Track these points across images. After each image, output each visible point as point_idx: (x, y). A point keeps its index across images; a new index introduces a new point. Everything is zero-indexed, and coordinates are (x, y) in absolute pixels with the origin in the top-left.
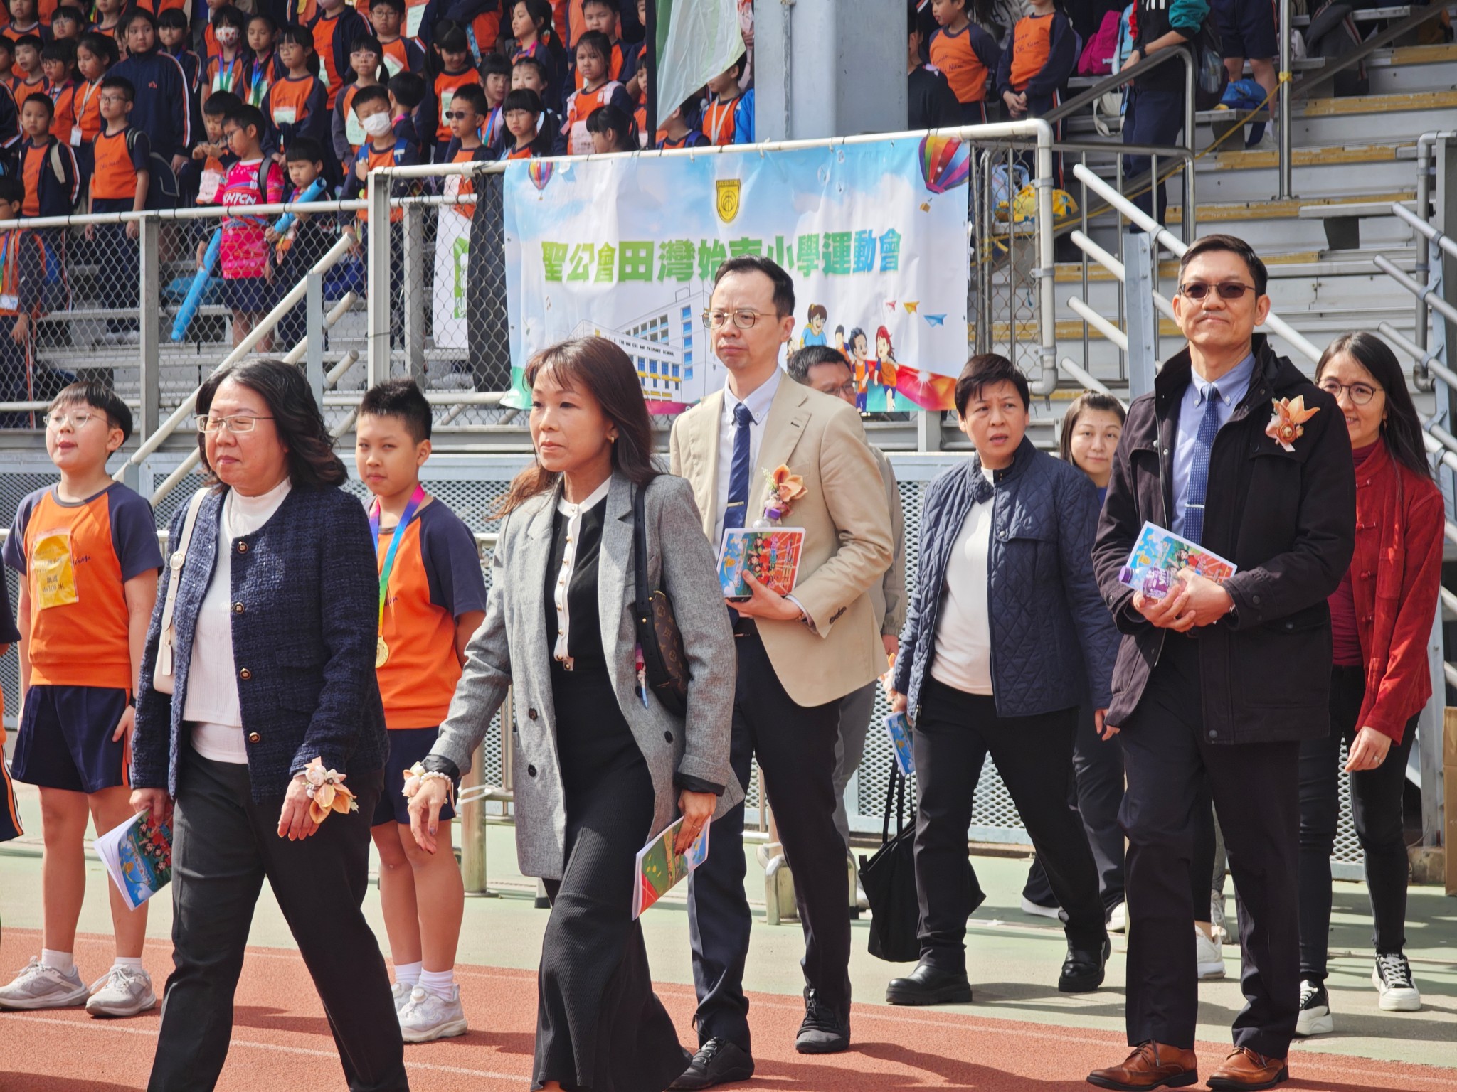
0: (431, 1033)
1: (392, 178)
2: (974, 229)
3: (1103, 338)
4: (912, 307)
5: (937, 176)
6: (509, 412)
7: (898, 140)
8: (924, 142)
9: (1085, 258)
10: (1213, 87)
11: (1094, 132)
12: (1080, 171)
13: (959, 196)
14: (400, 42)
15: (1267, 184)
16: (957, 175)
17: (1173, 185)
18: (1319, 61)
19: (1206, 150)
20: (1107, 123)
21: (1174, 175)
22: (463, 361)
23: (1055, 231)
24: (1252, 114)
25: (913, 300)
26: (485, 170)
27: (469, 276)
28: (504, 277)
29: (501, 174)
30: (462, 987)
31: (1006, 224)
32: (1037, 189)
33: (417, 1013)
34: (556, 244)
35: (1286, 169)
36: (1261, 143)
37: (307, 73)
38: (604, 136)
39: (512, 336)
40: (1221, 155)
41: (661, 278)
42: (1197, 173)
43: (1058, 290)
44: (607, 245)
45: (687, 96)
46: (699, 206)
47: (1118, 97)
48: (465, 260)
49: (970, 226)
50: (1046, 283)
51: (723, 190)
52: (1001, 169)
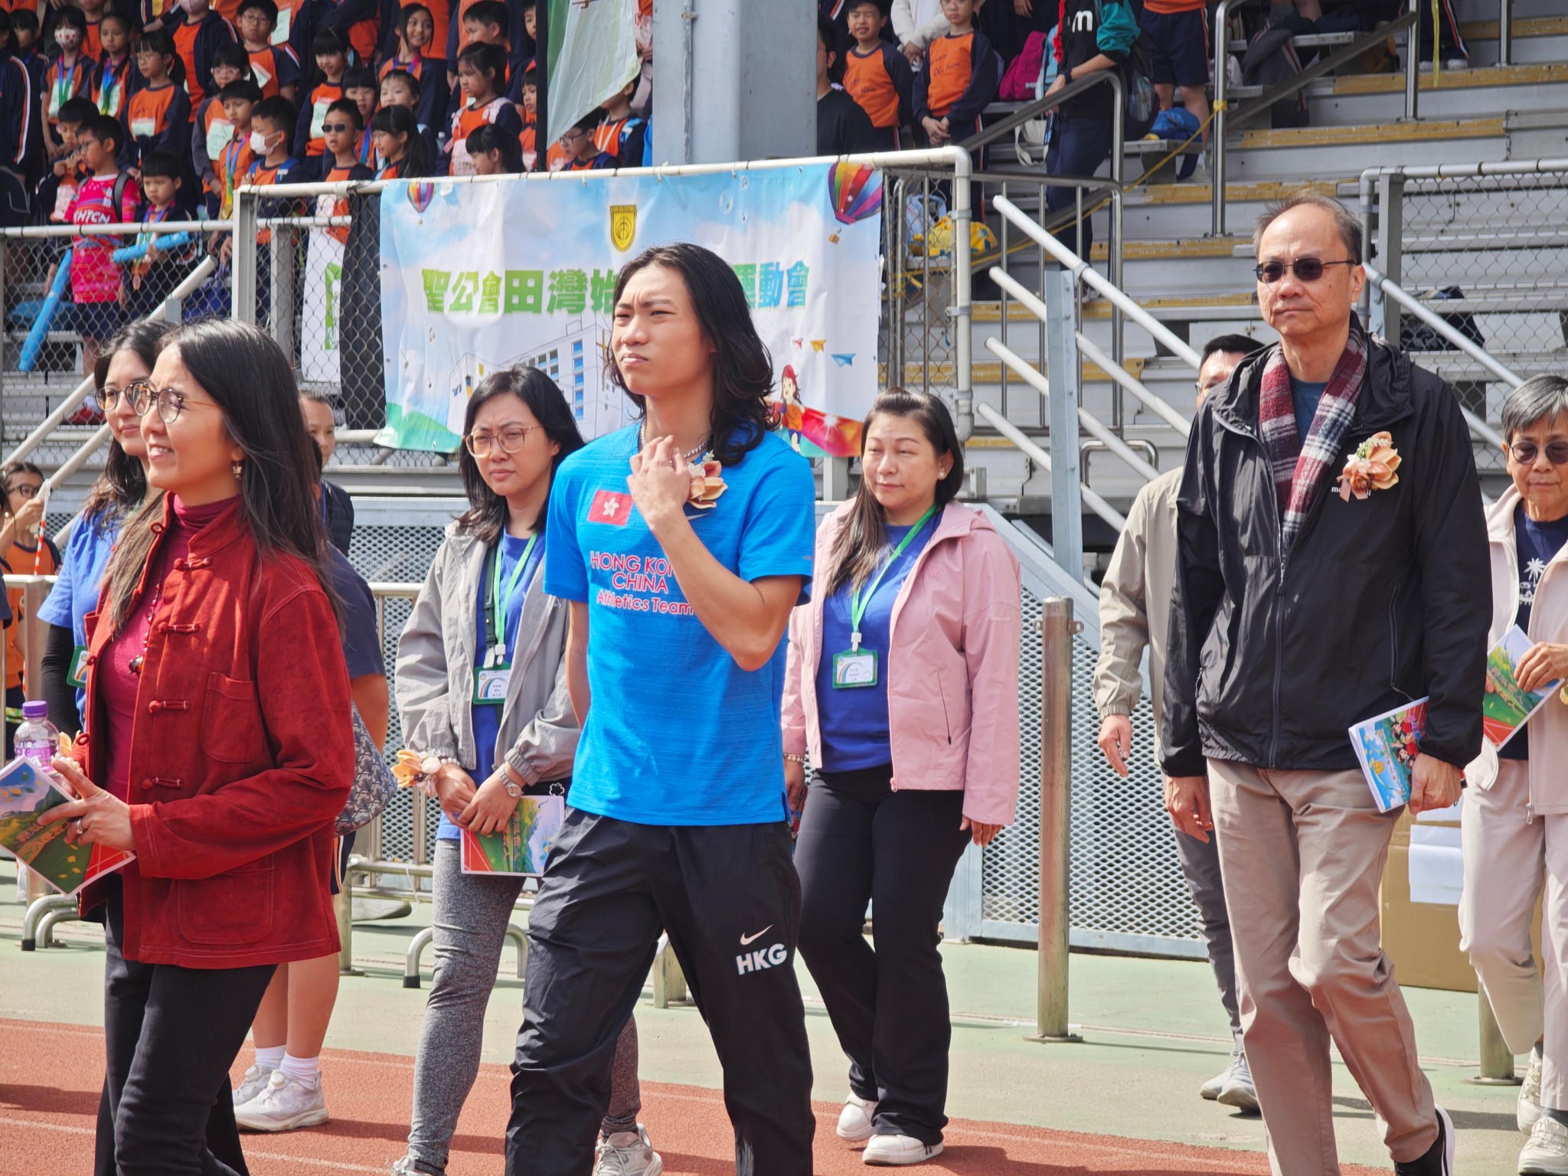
0: (290, 1122)
1: (260, 197)
2: (886, 263)
3: (1022, 382)
4: (818, 345)
5: (847, 205)
6: (382, 452)
7: (807, 166)
8: (833, 169)
9: (1004, 297)
10: (1144, 115)
11: (1015, 161)
12: (1001, 203)
13: (870, 227)
14: (269, 51)
15: (1196, 220)
16: (868, 205)
17: (1099, 219)
18: (1256, 90)
19: (1135, 182)
20: (1030, 152)
21: (1101, 209)
22: (334, 396)
23: (972, 267)
24: (1184, 145)
25: (821, 338)
26: (360, 190)
27: (342, 304)
28: (379, 306)
29: (377, 194)
30: (324, 1072)
31: (920, 259)
32: (954, 221)
33: (275, 1101)
34: (438, 272)
35: (1219, 204)
36: (1193, 177)
37: (168, 82)
38: (489, 157)
39: (388, 370)
40: (1149, 188)
41: (550, 310)
42: (1125, 207)
43: (975, 329)
44: (492, 273)
45: (582, 116)
46: (591, 233)
47: (1042, 125)
48: (337, 287)
49: (882, 260)
50: (963, 322)
51: (617, 217)
52: (915, 199)
